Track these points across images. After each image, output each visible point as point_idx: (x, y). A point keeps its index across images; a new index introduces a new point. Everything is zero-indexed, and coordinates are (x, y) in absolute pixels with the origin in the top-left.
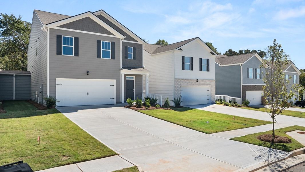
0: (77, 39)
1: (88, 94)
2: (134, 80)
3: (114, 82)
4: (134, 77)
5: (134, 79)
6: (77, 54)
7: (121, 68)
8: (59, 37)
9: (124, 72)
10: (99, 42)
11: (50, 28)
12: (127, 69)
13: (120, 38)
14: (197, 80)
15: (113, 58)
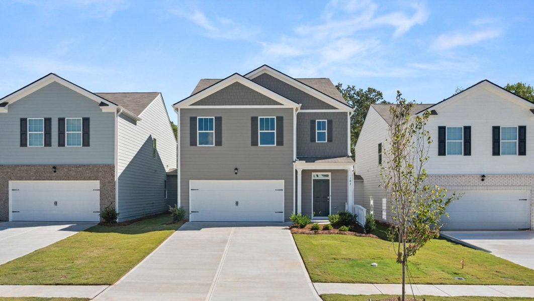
0: (219, 120)
1: (237, 203)
2: (329, 180)
3: (281, 183)
4: (330, 174)
5: (330, 178)
6: (219, 143)
7: (294, 160)
8: (193, 120)
9: (300, 166)
10: (254, 120)
11: (181, 109)
12: (304, 162)
13: (293, 109)
14: (484, 176)
15: (280, 143)
